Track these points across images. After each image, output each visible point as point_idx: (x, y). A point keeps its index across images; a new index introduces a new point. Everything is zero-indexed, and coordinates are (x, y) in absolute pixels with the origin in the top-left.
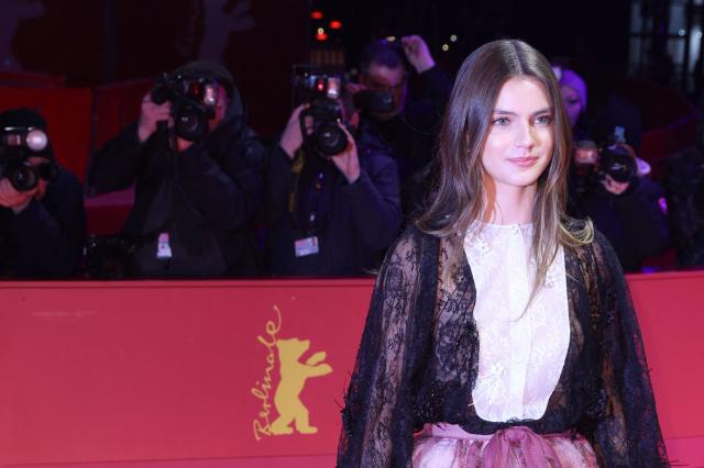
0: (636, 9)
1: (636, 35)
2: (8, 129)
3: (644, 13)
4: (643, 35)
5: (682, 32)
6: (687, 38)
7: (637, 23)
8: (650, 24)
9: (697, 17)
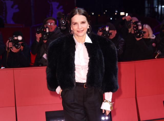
0: (146, 2)
1: (146, 8)
2: (14, 36)
3: (148, 3)
4: (148, 8)
5: (157, 6)
6: (158, 8)
7: (146, 5)
8: (149, 5)
9: (160, 3)
